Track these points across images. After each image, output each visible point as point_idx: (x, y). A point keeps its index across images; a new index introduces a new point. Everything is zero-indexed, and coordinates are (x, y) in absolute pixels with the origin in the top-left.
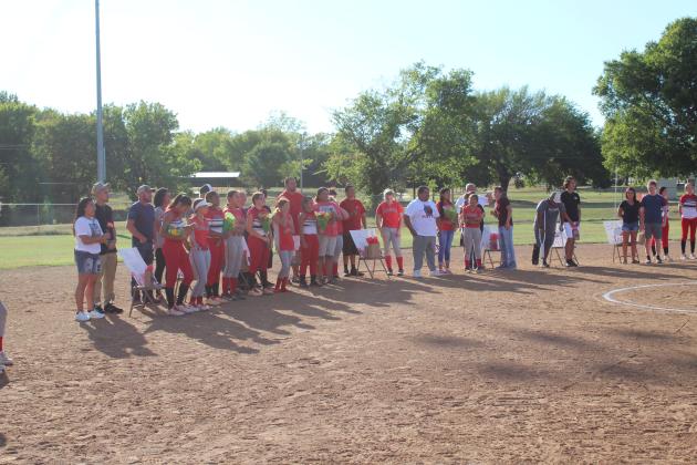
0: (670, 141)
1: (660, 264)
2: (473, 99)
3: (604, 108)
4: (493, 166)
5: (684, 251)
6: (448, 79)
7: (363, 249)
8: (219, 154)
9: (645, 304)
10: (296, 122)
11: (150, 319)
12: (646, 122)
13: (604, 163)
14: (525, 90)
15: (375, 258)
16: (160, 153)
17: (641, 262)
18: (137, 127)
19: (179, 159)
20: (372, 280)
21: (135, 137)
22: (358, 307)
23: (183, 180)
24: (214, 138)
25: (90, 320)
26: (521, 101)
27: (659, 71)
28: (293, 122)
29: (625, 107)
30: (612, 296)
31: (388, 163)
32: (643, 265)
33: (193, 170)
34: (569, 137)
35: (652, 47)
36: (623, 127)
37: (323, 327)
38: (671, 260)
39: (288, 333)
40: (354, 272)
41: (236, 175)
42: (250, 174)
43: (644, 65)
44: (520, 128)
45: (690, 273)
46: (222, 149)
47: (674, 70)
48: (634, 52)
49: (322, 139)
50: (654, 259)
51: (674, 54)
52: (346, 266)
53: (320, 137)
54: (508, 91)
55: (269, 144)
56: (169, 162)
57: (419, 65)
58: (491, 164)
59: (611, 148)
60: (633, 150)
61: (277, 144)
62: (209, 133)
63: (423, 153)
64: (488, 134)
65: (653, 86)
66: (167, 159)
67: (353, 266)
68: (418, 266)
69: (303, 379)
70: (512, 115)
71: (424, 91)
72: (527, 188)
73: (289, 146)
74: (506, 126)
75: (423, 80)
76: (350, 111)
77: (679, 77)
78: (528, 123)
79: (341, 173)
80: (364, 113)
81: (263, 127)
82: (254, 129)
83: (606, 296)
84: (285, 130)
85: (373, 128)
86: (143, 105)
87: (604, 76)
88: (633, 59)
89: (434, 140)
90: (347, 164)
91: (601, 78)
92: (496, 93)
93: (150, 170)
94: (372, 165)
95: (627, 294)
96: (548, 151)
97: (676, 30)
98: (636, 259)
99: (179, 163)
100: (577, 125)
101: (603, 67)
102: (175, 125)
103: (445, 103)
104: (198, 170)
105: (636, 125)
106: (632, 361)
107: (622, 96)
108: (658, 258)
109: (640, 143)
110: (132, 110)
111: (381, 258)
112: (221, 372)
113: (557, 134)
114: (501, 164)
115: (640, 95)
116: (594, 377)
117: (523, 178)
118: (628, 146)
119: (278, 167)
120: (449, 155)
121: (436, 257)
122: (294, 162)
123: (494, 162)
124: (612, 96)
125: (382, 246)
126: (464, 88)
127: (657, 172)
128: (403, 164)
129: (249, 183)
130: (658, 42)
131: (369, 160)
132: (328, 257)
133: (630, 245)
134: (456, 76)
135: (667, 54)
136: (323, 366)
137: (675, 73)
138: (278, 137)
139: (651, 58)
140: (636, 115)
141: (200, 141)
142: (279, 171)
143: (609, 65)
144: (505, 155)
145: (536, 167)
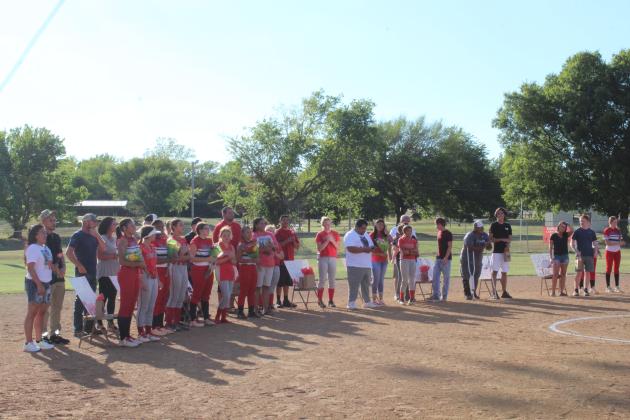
0: (570, 175)
1: (588, 297)
2: (374, 130)
3: (504, 141)
4: (390, 198)
5: (608, 284)
6: (350, 109)
7: (297, 280)
8: (105, 182)
9: (595, 335)
10: (185, 150)
11: (102, 350)
12: (547, 156)
13: (503, 196)
14: (422, 120)
15: (308, 290)
16: (46, 180)
17: (569, 294)
18: (21, 153)
19: (64, 187)
20: (307, 311)
21: (19, 162)
22: (310, 338)
23: (69, 209)
24: (99, 165)
25: (40, 350)
26: (417, 132)
27: (558, 104)
28: (181, 150)
29: (525, 140)
30: (557, 327)
31: (286, 194)
32: (572, 297)
33: (78, 198)
34: (465, 169)
35: (553, 80)
36: (523, 160)
37: (288, 358)
38: (597, 293)
39: (253, 364)
40: (287, 304)
41: (123, 203)
42: (138, 203)
43: (544, 97)
44: (417, 159)
45: (624, 306)
46: (107, 176)
47: (573, 103)
48: (534, 84)
49: (211, 167)
50: (582, 292)
51: (572, 87)
52: (279, 297)
53: (209, 166)
54: (404, 121)
55: (158, 171)
56: (55, 189)
57: (318, 94)
58: (387, 196)
59: (511, 181)
60: (534, 183)
61: (165, 173)
62: (93, 161)
63: (323, 183)
64: (385, 165)
65: (552, 119)
66: (52, 187)
67: (286, 297)
68: (353, 297)
69: (298, 407)
70: (409, 147)
71: (323, 121)
72: (423, 220)
73: (177, 174)
74: (403, 157)
75: (323, 109)
76: (248, 140)
77: (578, 110)
78: (425, 154)
79: (238, 203)
80: (263, 141)
81: (150, 155)
82: (140, 156)
83: (552, 327)
84: (173, 157)
85: (271, 157)
86: (28, 131)
87: (504, 108)
88: (533, 92)
89: (334, 170)
90: (243, 194)
91: (501, 110)
92: (393, 124)
93: (35, 198)
94: (269, 195)
95: (572, 326)
96: (445, 183)
97: (575, 64)
98: (564, 292)
99: (65, 191)
100: (473, 157)
101: (504, 98)
102: (61, 151)
103: (345, 132)
104: (85, 198)
105: (536, 158)
106: (613, 389)
107: (522, 130)
108: (586, 290)
109: (539, 177)
110: (16, 133)
111: (314, 289)
112: (210, 401)
113: (454, 166)
114: (397, 195)
115: (539, 128)
116: (585, 405)
117: (419, 210)
118: (529, 179)
119: (167, 196)
120: (348, 187)
121: (370, 289)
122: (182, 191)
123: (390, 193)
124: (512, 129)
125: (317, 277)
126: (365, 119)
127: (557, 206)
128: (303, 194)
129: (137, 212)
130: (558, 74)
131: (267, 190)
132: (265, 288)
133: (559, 277)
134: (357, 106)
135: (567, 88)
136: (312, 394)
137: (574, 106)
138: (167, 165)
139: (551, 91)
140: (535, 148)
141: (85, 168)
142: (168, 200)
143: (510, 97)
144: (402, 186)
145: (432, 199)
